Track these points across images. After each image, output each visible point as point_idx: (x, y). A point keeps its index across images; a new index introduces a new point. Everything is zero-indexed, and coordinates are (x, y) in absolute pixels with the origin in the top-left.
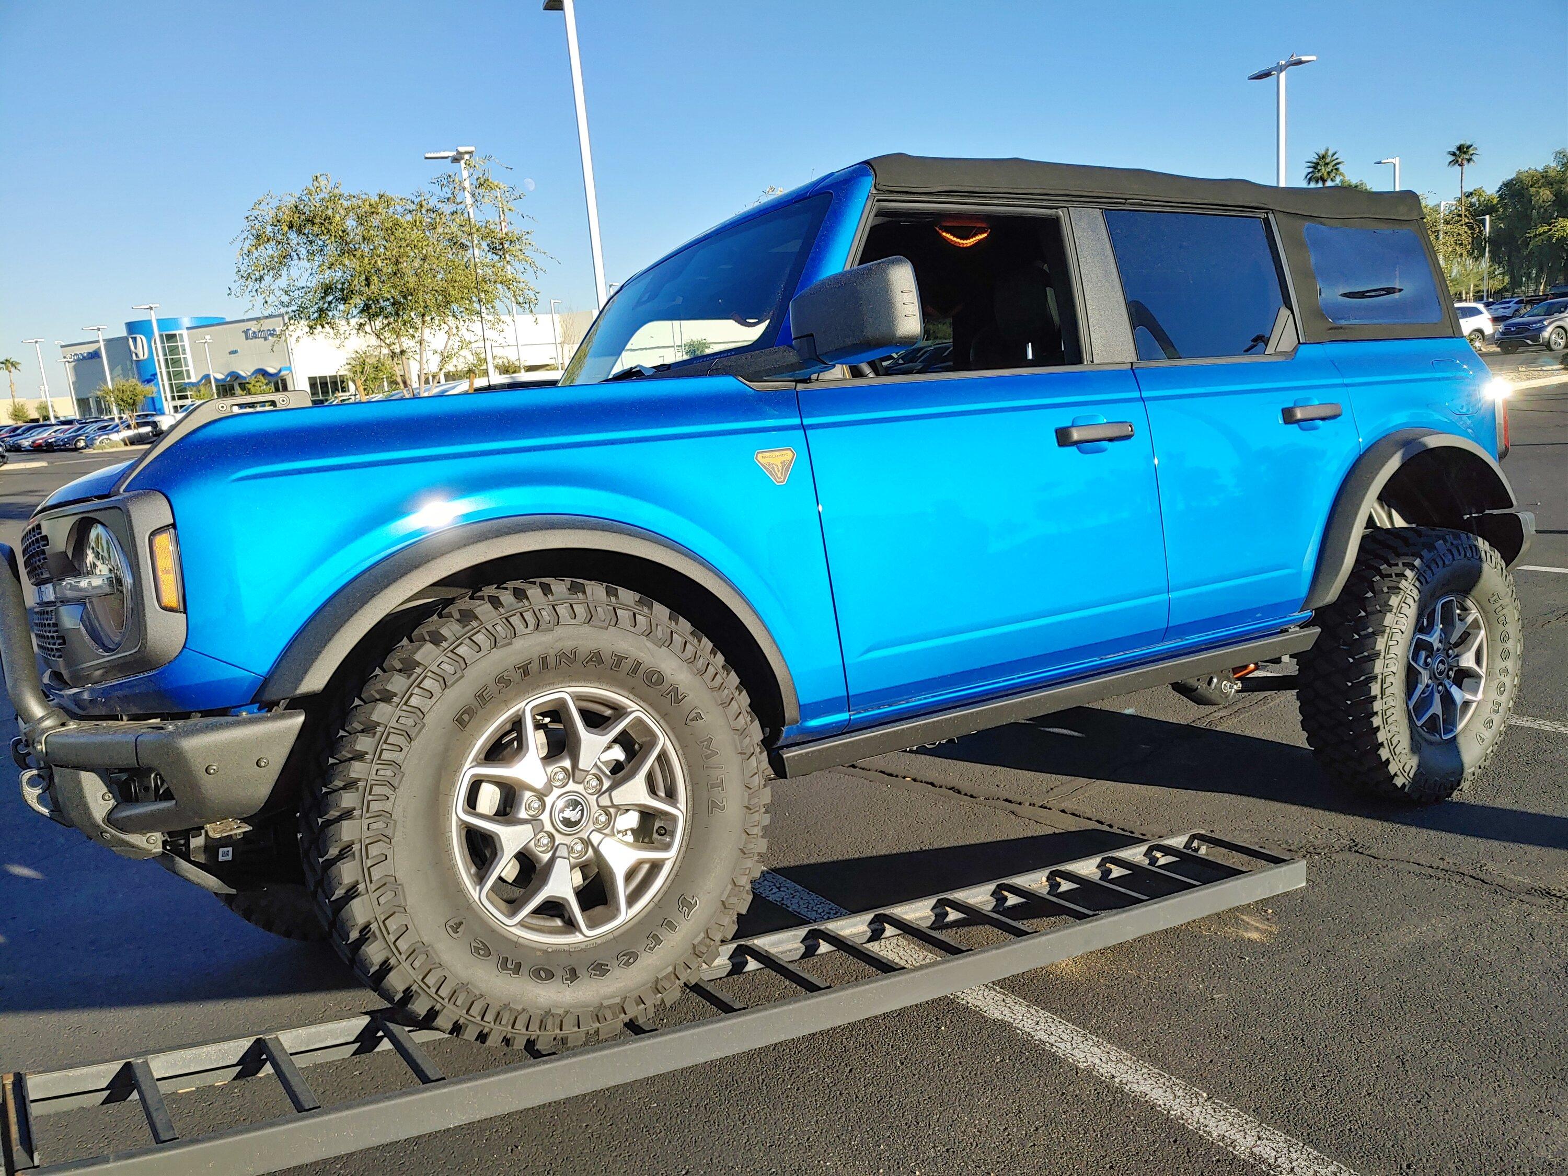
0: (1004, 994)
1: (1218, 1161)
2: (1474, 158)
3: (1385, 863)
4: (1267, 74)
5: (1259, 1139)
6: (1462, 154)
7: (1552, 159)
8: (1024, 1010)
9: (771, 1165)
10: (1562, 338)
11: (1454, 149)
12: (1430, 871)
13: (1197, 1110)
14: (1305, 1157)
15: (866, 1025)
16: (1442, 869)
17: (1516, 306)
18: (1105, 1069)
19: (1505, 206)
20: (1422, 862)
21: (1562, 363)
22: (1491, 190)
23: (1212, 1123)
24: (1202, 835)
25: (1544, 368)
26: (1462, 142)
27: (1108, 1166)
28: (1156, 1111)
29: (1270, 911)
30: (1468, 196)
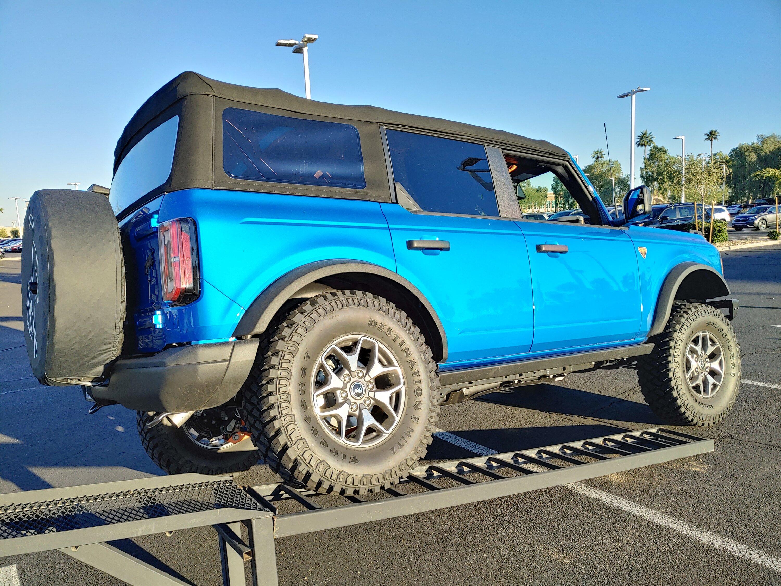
0: (593, 489)
1: (708, 549)
2: (718, 137)
3: (746, 443)
4: (626, 95)
5: (723, 542)
6: (712, 135)
7: (756, 139)
8: (605, 495)
9: (516, 548)
10: (764, 224)
11: (708, 133)
12: (767, 446)
13: (694, 532)
14: (744, 548)
15: (537, 499)
16: (772, 446)
17: (739, 209)
18: (649, 517)
19: (733, 161)
20: (762, 443)
21: (768, 236)
22: (726, 153)
23: (702, 537)
24: (663, 429)
25: (759, 238)
26: (712, 129)
27: (662, 551)
28: (676, 532)
29: (701, 460)
30: (715, 155)
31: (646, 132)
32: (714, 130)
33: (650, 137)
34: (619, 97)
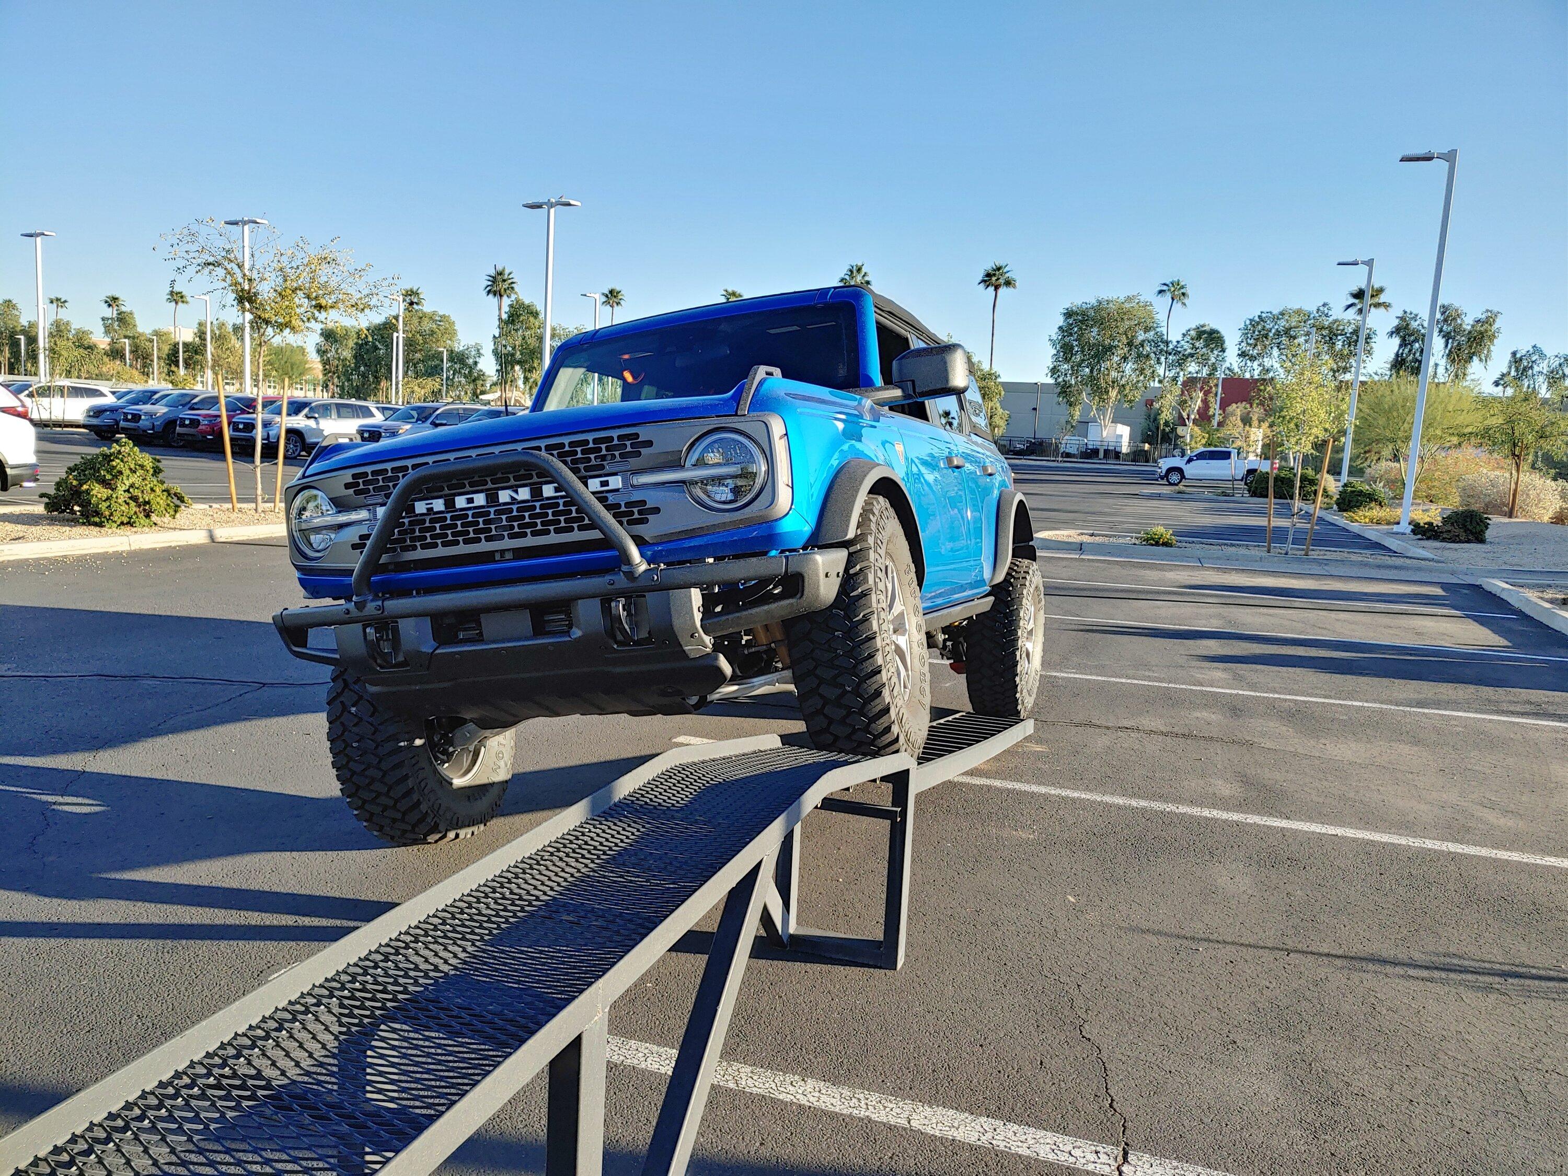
4: (539, 206)
6: (612, 297)
11: (607, 293)
12: (1074, 724)
13: (1105, 798)
16: (1078, 724)
18: (1053, 792)
26: (612, 288)
29: (1033, 742)
31: (504, 270)
32: (618, 289)
33: (510, 281)
34: (525, 206)
